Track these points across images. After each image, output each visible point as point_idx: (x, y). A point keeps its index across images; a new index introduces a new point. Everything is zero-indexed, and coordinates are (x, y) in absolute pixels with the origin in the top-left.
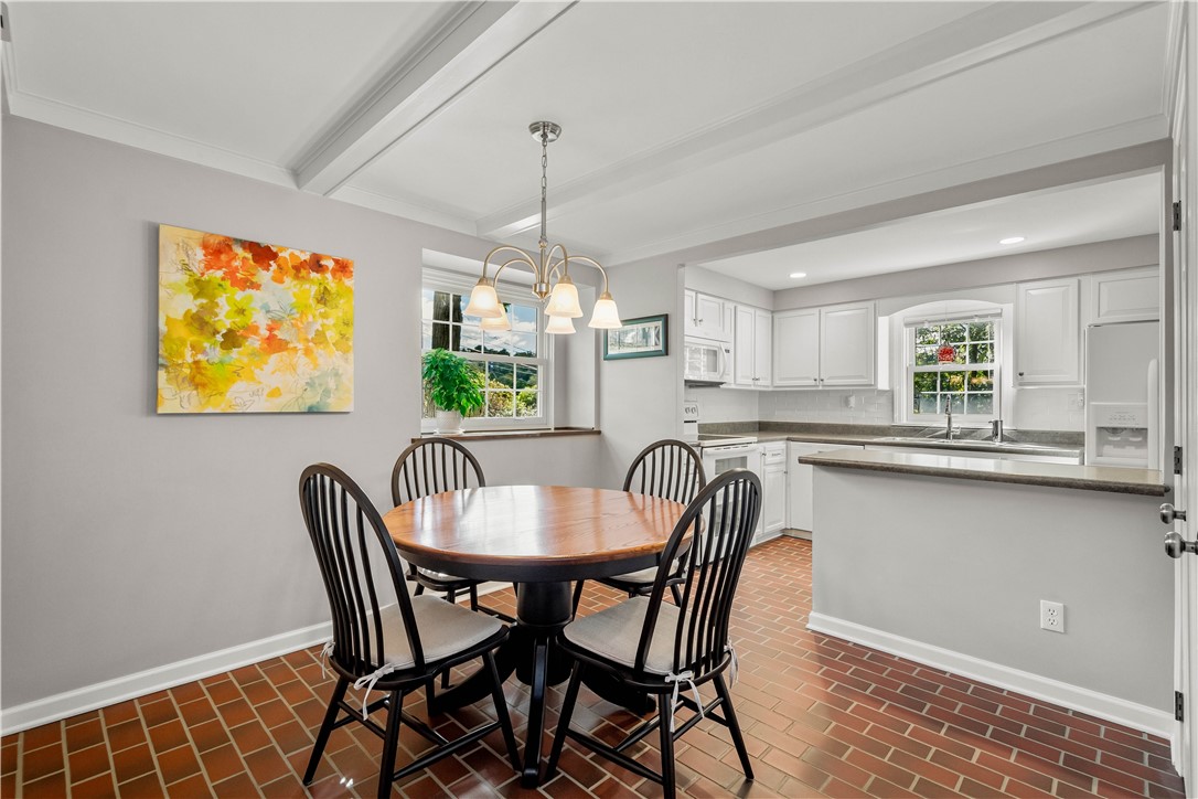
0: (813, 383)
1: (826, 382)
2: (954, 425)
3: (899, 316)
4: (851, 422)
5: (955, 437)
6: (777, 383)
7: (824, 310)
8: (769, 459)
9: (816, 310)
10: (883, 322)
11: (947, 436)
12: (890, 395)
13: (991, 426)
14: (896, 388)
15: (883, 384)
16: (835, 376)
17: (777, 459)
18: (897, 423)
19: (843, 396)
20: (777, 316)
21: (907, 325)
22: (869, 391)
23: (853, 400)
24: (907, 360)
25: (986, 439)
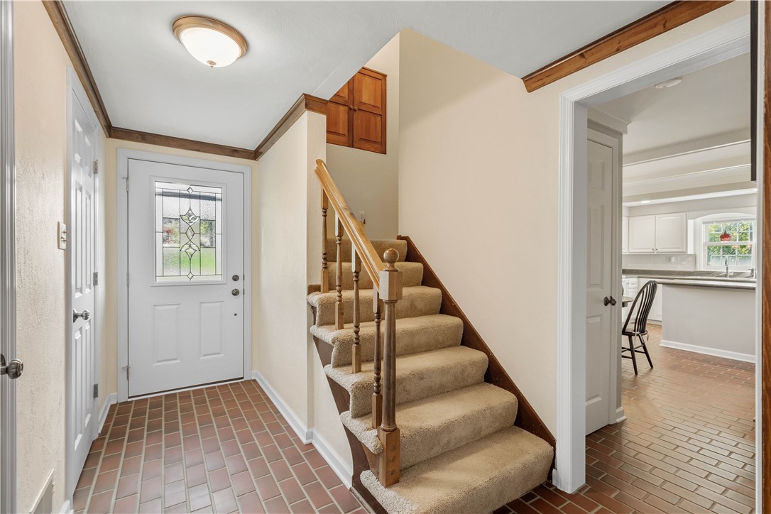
0: (651, 251)
1: (659, 250)
2: (729, 271)
3: (699, 220)
4: (672, 269)
5: (730, 276)
6: (631, 250)
7: (658, 216)
8: (630, 286)
9: (653, 217)
10: (691, 223)
11: (726, 276)
12: (695, 257)
13: (750, 271)
14: (697, 254)
15: (690, 251)
16: (663, 248)
17: (634, 286)
18: (698, 269)
19: (668, 257)
20: (631, 219)
21: (704, 223)
22: (683, 255)
23: (673, 259)
24: (704, 238)
25: (747, 277)
